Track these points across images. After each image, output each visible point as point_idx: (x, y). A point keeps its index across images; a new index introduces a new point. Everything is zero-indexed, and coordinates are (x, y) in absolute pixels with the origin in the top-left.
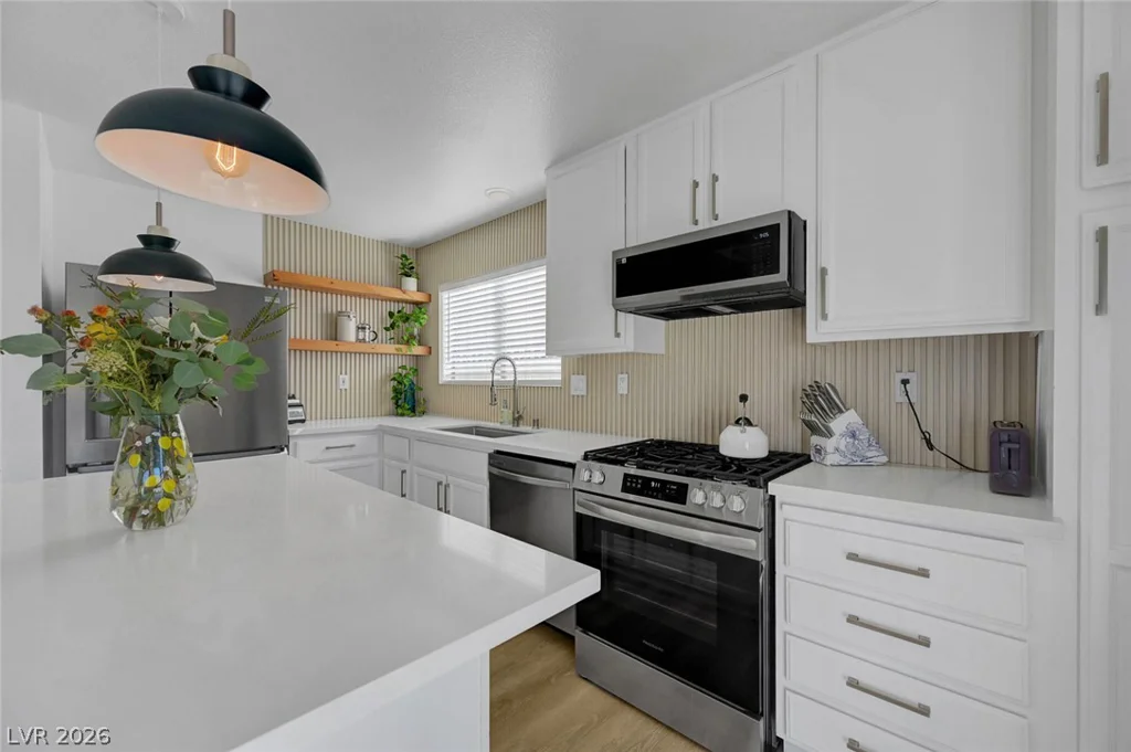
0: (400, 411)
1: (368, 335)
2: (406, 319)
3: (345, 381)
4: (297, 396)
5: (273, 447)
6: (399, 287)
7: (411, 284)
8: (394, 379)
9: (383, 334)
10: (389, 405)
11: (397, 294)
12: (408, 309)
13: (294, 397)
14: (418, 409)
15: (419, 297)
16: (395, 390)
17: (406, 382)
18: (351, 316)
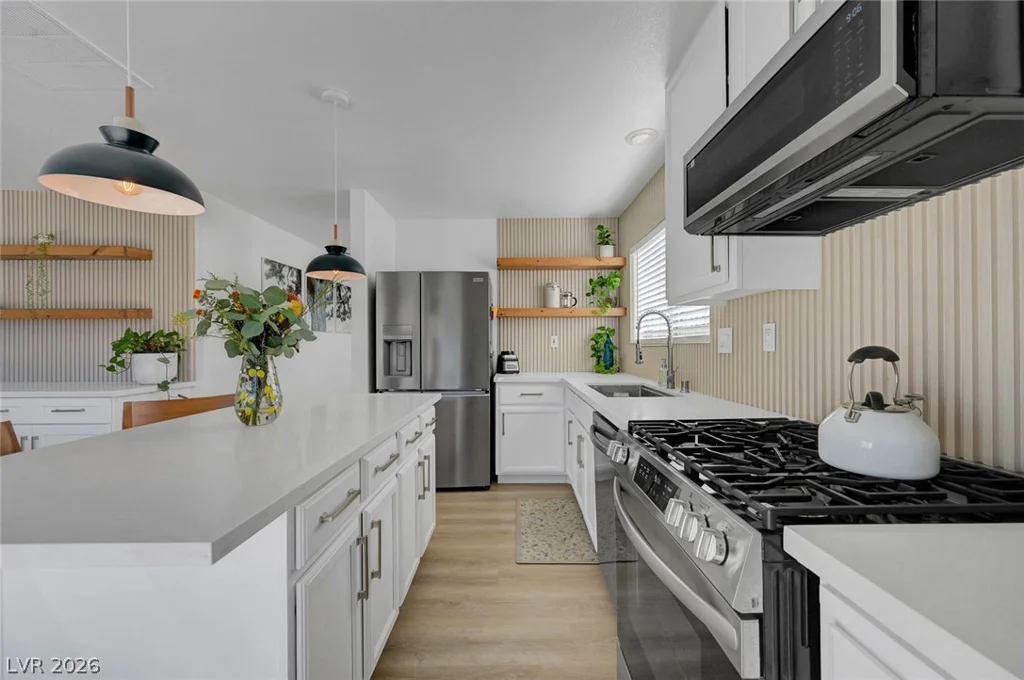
0: (597, 368)
1: (568, 302)
2: (603, 283)
3: (556, 341)
4: (516, 353)
5: (482, 390)
6: (598, 255)
7: (608, 251)
8: (592, 339)
9: (583, 301)
10: (590, 362)
11: (596, 262)
12: (605, 274)
13: (513, 353)
14: (615, 367)
15: (618, 262)
16: (593, 349)
17: (602, 343)
18: (555, 286)
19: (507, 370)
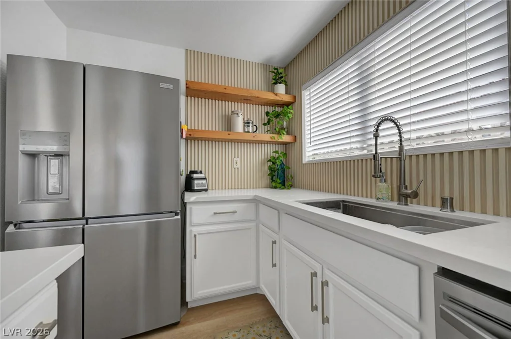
0: (274, 184)
1: (251, 128)
2: (277, 116)
3: (238, 163)
4: (203, 172)
5: (171, 212)
6: (272, 91)
7: (281, 88)
8: (270, 161)
9: (262, 128)
10: (267, 180)
11: (270, 96)
13: (201, 172)
14: (287, 184)
15: (287, 98)
16: (270, 169)
17: (278, 162)
18: (240, 114)
19: (196, 188)
